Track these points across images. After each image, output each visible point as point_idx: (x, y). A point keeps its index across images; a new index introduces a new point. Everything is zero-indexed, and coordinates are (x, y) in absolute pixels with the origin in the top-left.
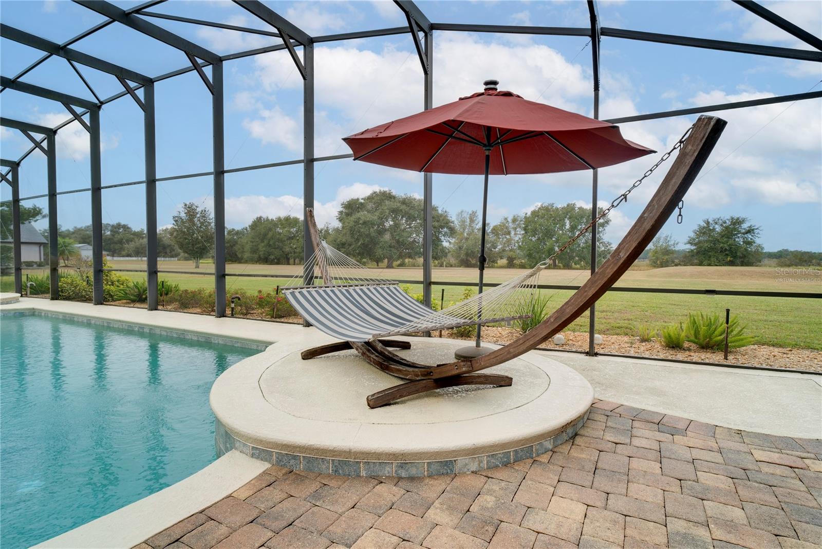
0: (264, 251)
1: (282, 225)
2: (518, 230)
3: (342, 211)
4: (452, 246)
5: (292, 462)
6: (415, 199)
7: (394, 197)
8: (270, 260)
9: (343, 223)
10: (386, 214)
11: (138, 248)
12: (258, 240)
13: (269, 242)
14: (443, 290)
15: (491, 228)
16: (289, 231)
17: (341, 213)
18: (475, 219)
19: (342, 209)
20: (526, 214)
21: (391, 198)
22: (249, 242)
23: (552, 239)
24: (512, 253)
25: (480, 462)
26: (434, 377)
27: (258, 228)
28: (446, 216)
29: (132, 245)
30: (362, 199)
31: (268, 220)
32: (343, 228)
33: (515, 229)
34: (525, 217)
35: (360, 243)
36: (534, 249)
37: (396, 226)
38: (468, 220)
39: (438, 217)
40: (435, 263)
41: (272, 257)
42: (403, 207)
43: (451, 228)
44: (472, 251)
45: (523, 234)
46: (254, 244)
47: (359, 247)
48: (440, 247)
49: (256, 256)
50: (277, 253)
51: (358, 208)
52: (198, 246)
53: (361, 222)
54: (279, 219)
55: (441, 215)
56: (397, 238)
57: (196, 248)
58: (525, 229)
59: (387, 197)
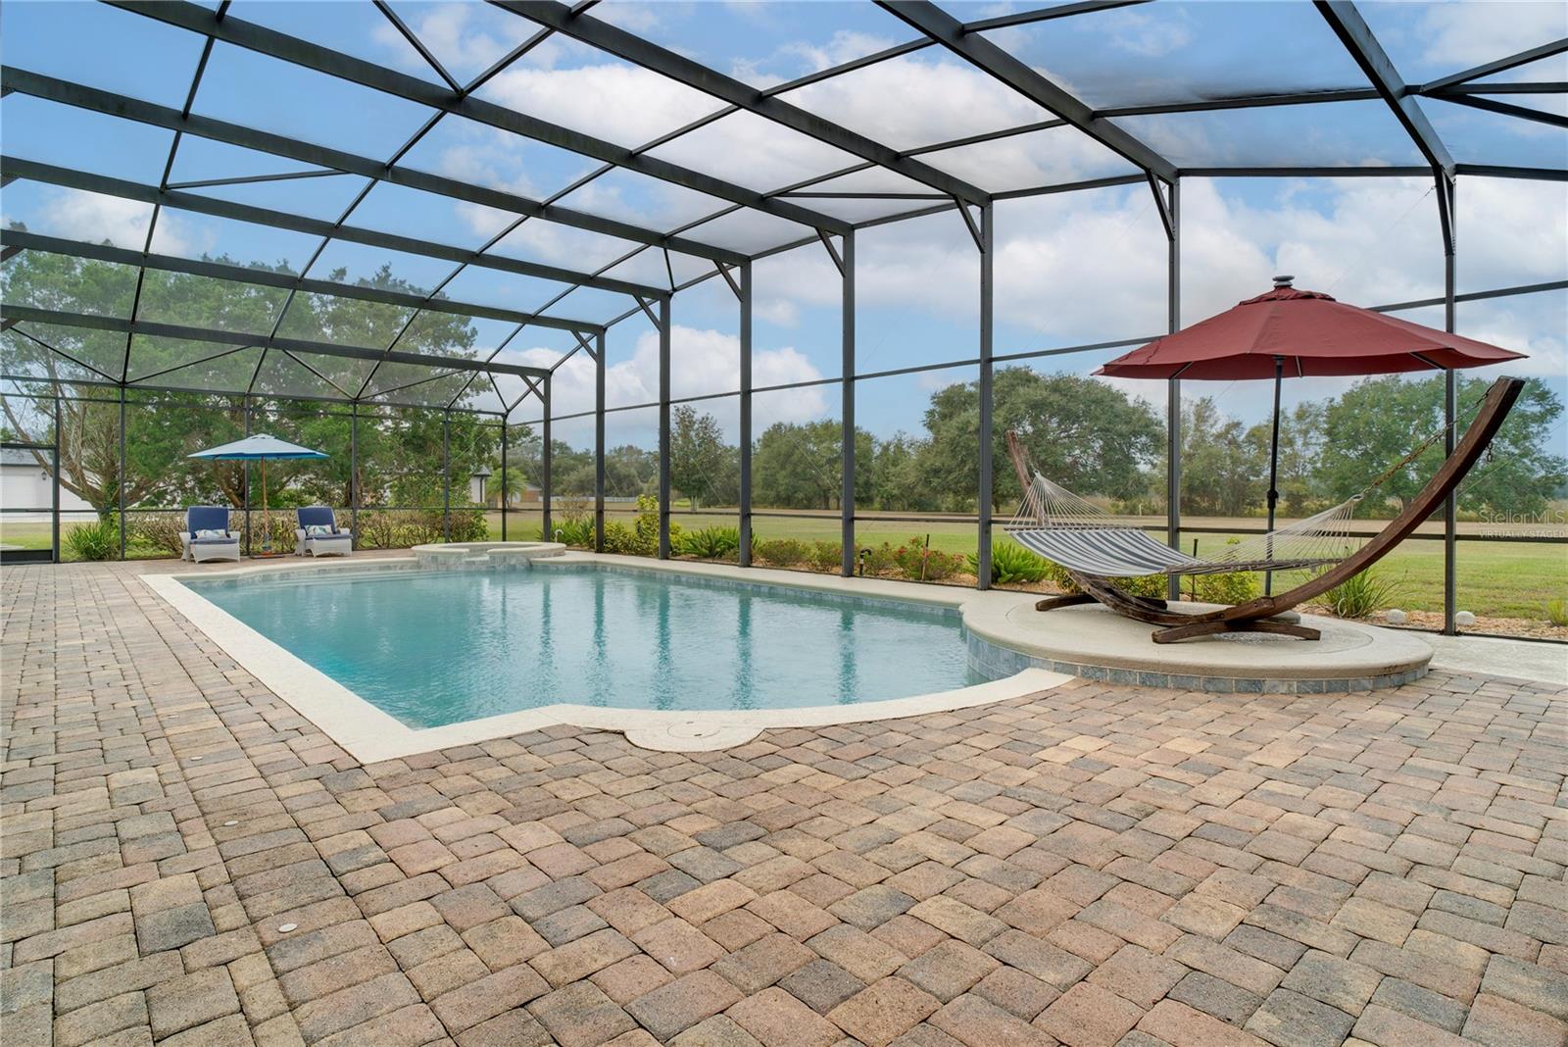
0: (786, 484)
1: (817, 436)
2: (1312, 434)
3: (934, 410)
4: (1156, 471)
5: (1098, 674)
6: (1077, 380)
7: (1036, 380)
8: (796, 501)
9: (937, 433)
10: (1020, 412)
11: (581, 481)
12: (775, 464)
13: (795, 468)
14: (1196, 541)
15: (1247, 432)
16: (829, 448)
17: (931, 413)
18: (1207, 414)
19: (932, 407)
20: (1332, 400)
21: (1029, 381)
22: (760, 469)
23: (1399, 453)
24: (1297, 485)
25: (1290, 686)
26: (1225, 619)
27: (775, 445)
28: (1145, 411)
29: (573, 477)
30: (972, 384)
31: (791, 428)
32: (936, 440)
33: (1306, 433)
34: (1332, 409)
35: (967, 468)
36: (1354, 477)
37: (1040, 434)
38: (1193, 418)
39: (1127, 413)
40: (1118, 506)
41: (800, 495)
42: (1055, 398)
43: (1155, 435)
44: (1202, 482)
45: (1325, 444)
46: (769, 472)
47: (966, 477)
48: (1133, 475)
49: (772, 494)
50: (809, 487)
51: (964, 403)
52: (697, 476)
53: (971, 428)
54: (813, 427)
55: (1134, 410)
56: (1042, 458)
57: (693, 481)
58: (1329, 433)
59: (1021, 379)
